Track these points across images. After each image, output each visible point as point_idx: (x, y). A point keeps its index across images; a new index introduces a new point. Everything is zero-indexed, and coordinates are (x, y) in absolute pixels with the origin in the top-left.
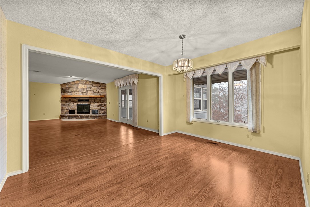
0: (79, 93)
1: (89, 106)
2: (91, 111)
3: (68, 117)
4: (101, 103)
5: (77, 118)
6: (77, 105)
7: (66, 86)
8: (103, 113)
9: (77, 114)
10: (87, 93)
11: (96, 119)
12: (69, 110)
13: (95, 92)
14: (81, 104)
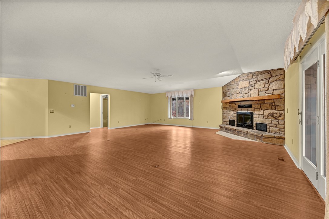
0: (240, 96)
1: (252, 116)
2: (254, 124)
4: (271, 111)
6: (237, 113)
7: (227, 89)
8: (276, 132)
9: (236, 126)
10: (249, 94)
11: (258, 140)
12: (230, 120)
13: (262, 90)
14: (242, 111)
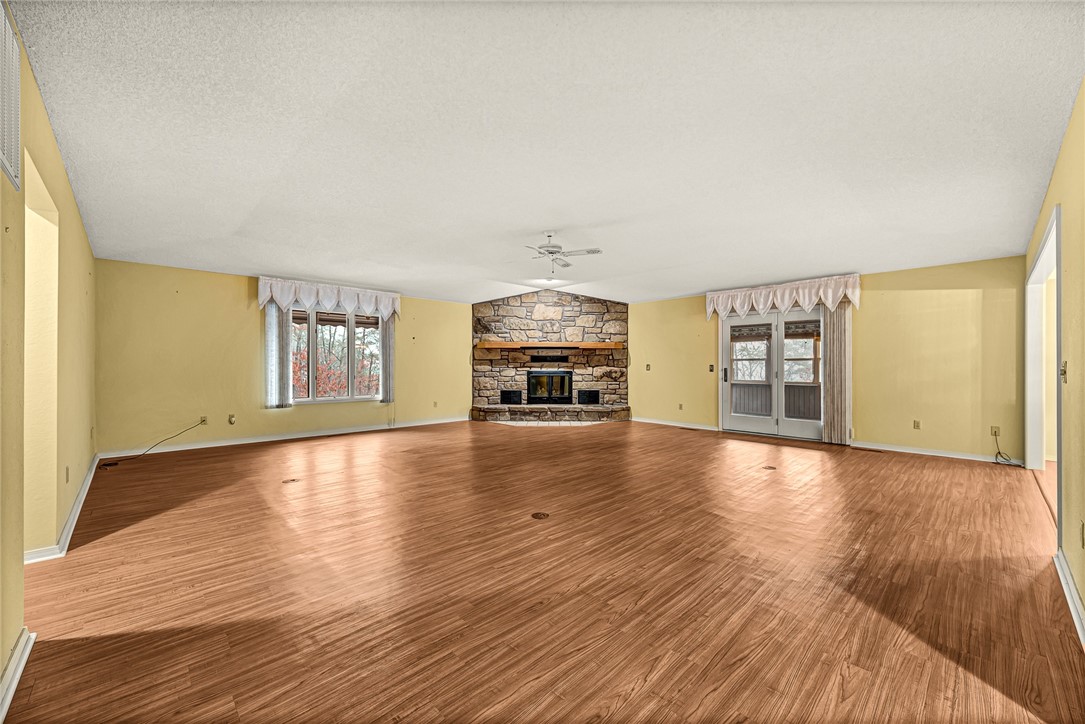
0: (536, 335)
1: (571, 379)
2: (575, 394)
3: (511, 415)
4: (608, 369)
5: (539, 417)
6: (529, 373)
7: (489, 313)
8: (614, 401)
9: (528, 403)
10: (563, 335)
11: (605, 419)
12: (502, 392)
13: (590, 330)
14: (544, 370)
